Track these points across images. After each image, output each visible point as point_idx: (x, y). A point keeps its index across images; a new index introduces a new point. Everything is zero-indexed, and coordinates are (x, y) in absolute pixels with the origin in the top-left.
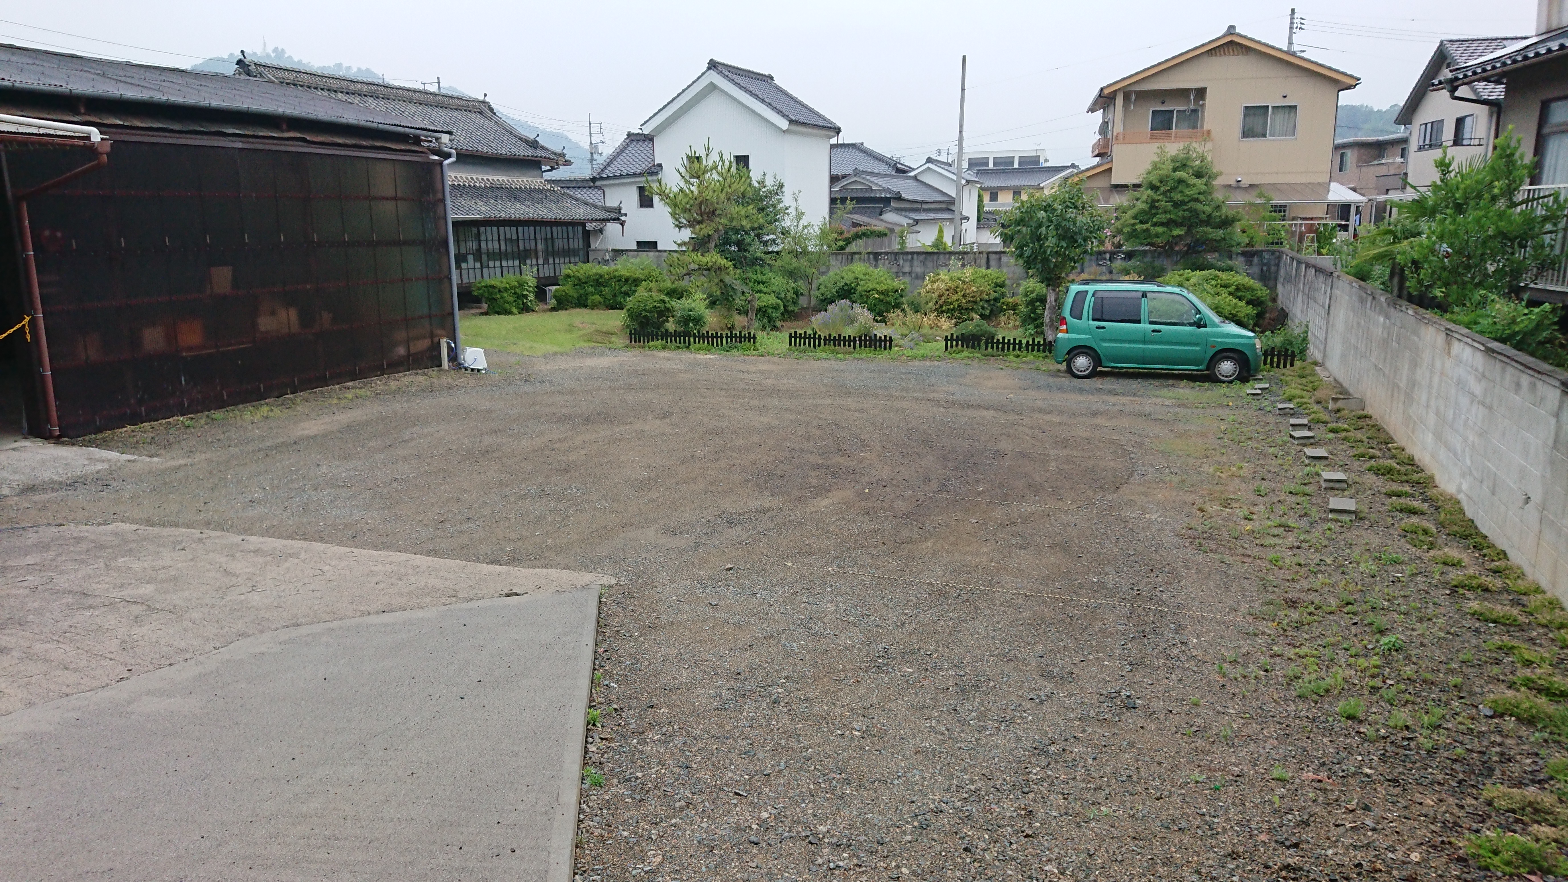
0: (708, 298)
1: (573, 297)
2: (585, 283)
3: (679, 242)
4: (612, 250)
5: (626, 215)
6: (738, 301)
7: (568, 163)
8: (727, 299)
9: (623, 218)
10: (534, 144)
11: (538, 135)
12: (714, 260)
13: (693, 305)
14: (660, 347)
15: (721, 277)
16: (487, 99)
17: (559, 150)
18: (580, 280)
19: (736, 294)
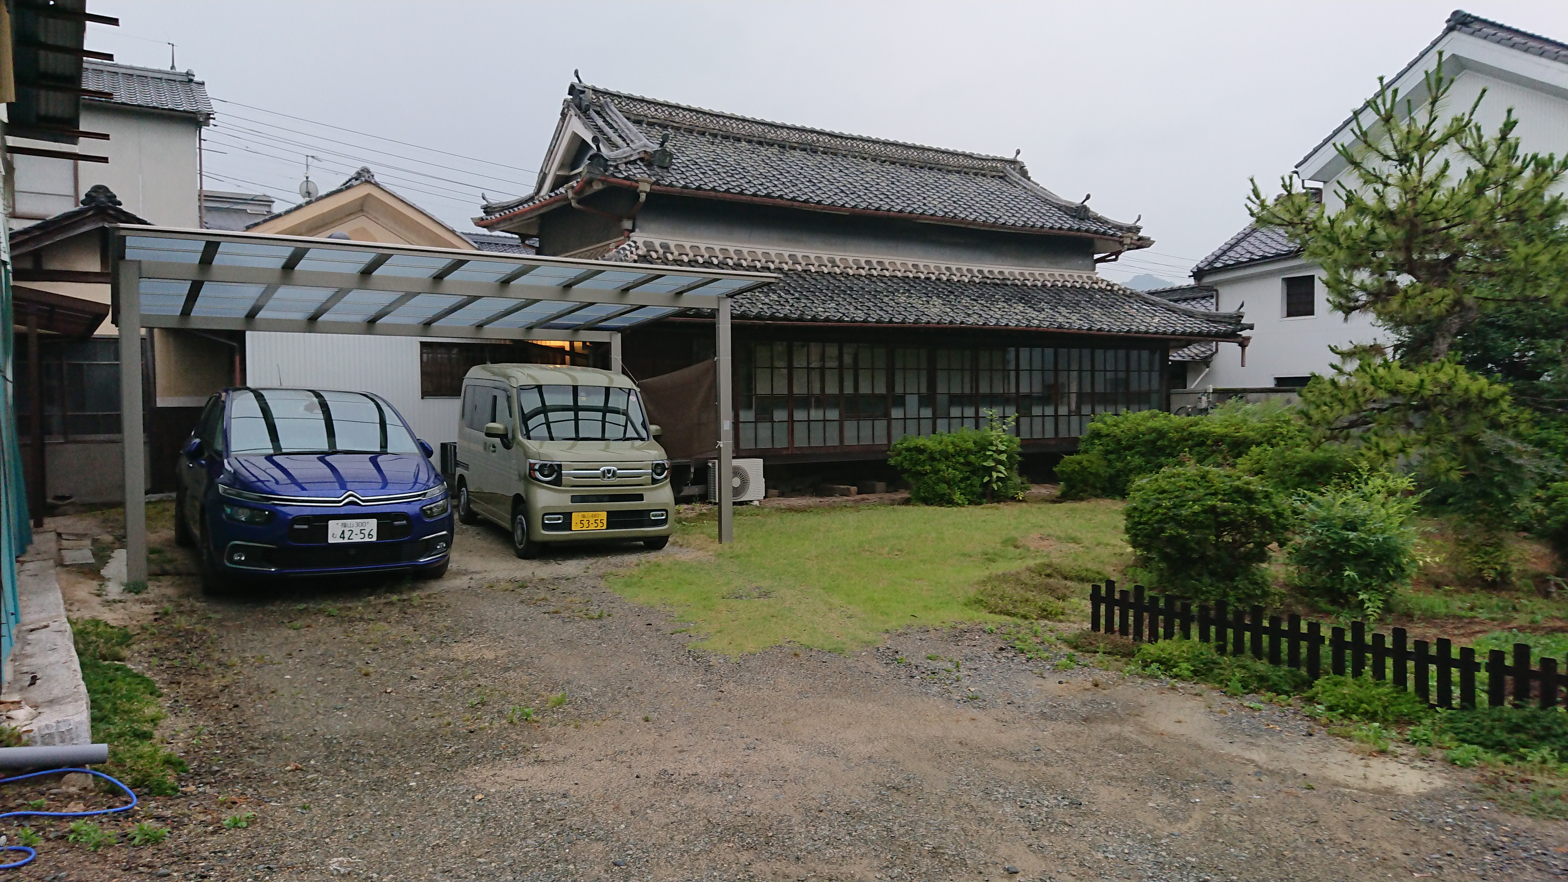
0: (1420, 488)
1: (1097, 475)
2: (1129, 448)
3: (1345, 347)
4: (1215, 391)
5: (1251, 327)
6: (1524, 503)
7: (1143, 243)
8: (1485, 495)
9: (1244, 333)
10: (1080, 212)
11: (1088, 197)
12: (1443, 378)
13: (1363, 509)
14: (1185, 667)
15: (1468, 430)
16: (1019, 158)
17: (1129, 221)
18: (1119, 442)
19: (1519, 481)
